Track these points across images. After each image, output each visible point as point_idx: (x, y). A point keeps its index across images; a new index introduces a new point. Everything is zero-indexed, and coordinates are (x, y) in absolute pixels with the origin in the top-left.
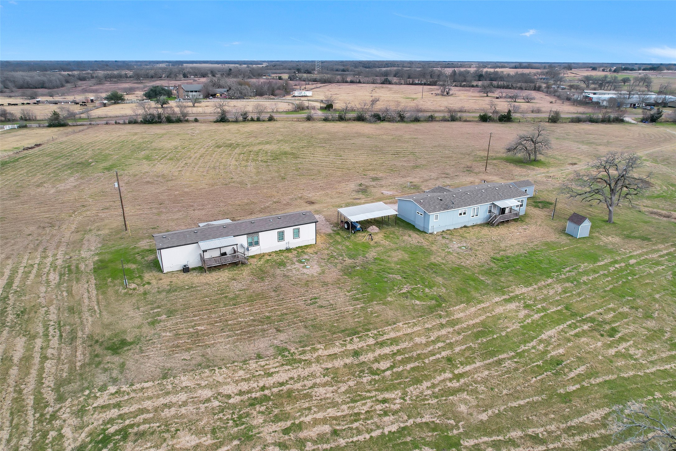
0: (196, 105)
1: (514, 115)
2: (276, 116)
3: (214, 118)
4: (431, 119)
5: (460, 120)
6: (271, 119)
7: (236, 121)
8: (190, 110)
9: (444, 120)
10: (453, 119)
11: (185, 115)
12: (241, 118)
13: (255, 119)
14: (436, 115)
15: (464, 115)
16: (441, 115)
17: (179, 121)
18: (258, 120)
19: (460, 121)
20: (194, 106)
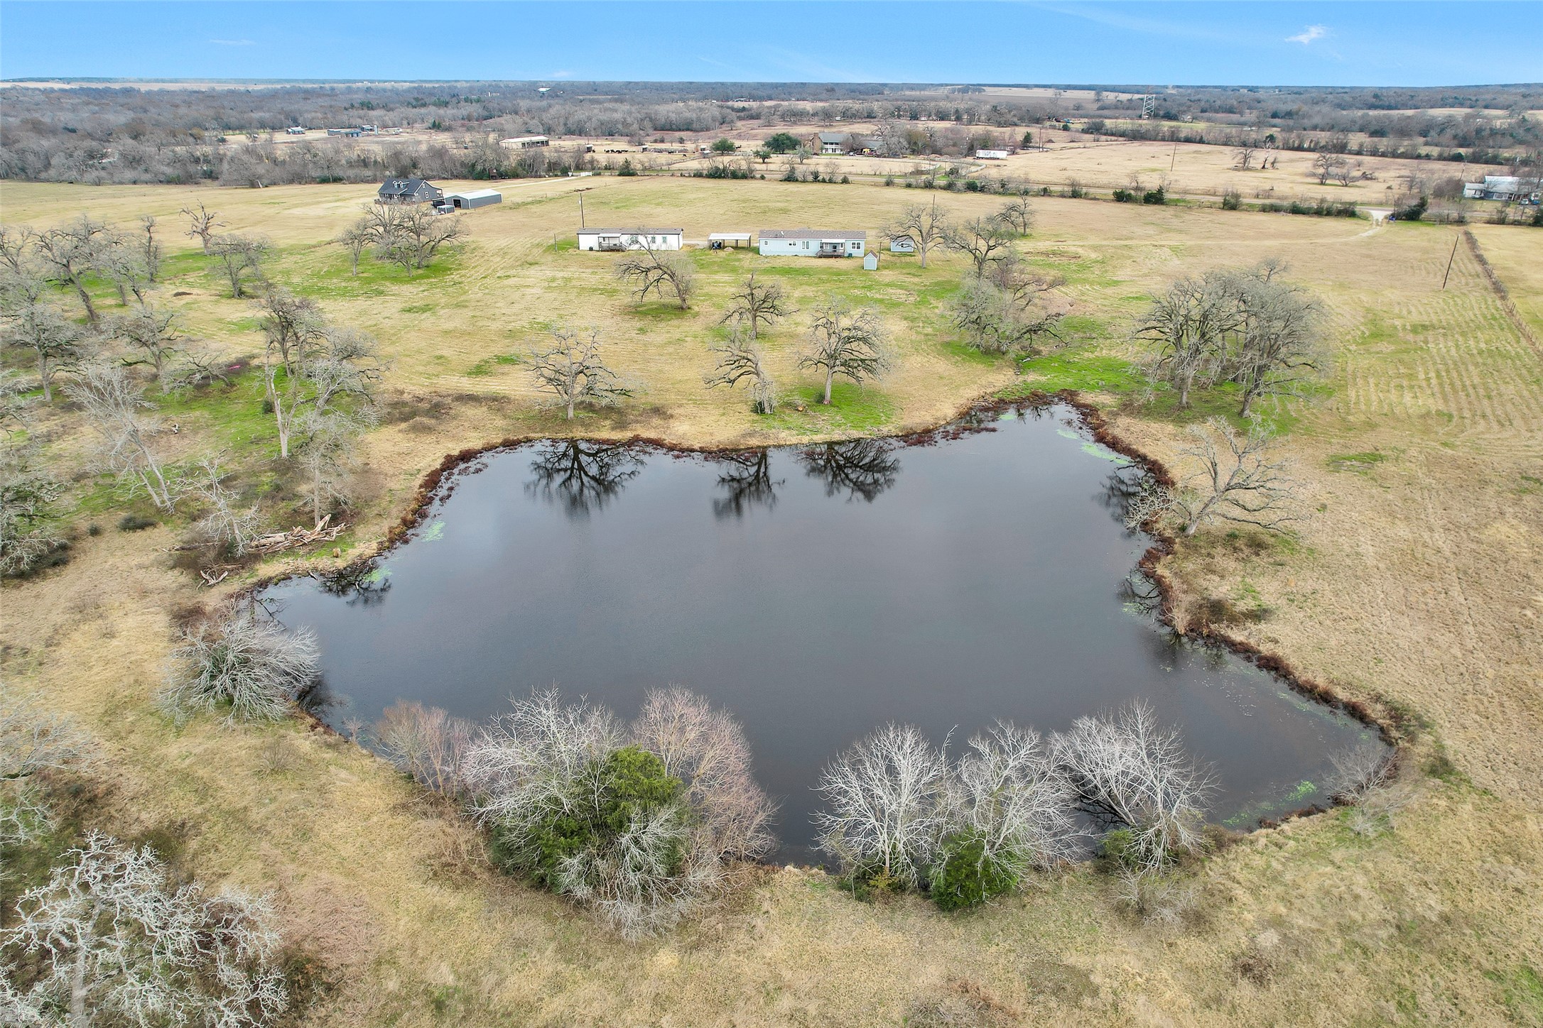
0: (805, 161)
1: (1167, 196)
2: (850, 178)
3: (780, 177)
4: (1045, 192)
5: (1086, 196)
6: (845, 181)
7: (804, 181)
8: (758, 167)
9: (1063, 196)
10: (1075, 195)
11: (751, 171)
12: (811, 178)
13: (827, 179)
14: (1053, 188)
15: (1092, 191)
16: (1059, 188)
17: (744, 177)
18: (831, 181)
19: (1085, 198)
20: (801, 163)
